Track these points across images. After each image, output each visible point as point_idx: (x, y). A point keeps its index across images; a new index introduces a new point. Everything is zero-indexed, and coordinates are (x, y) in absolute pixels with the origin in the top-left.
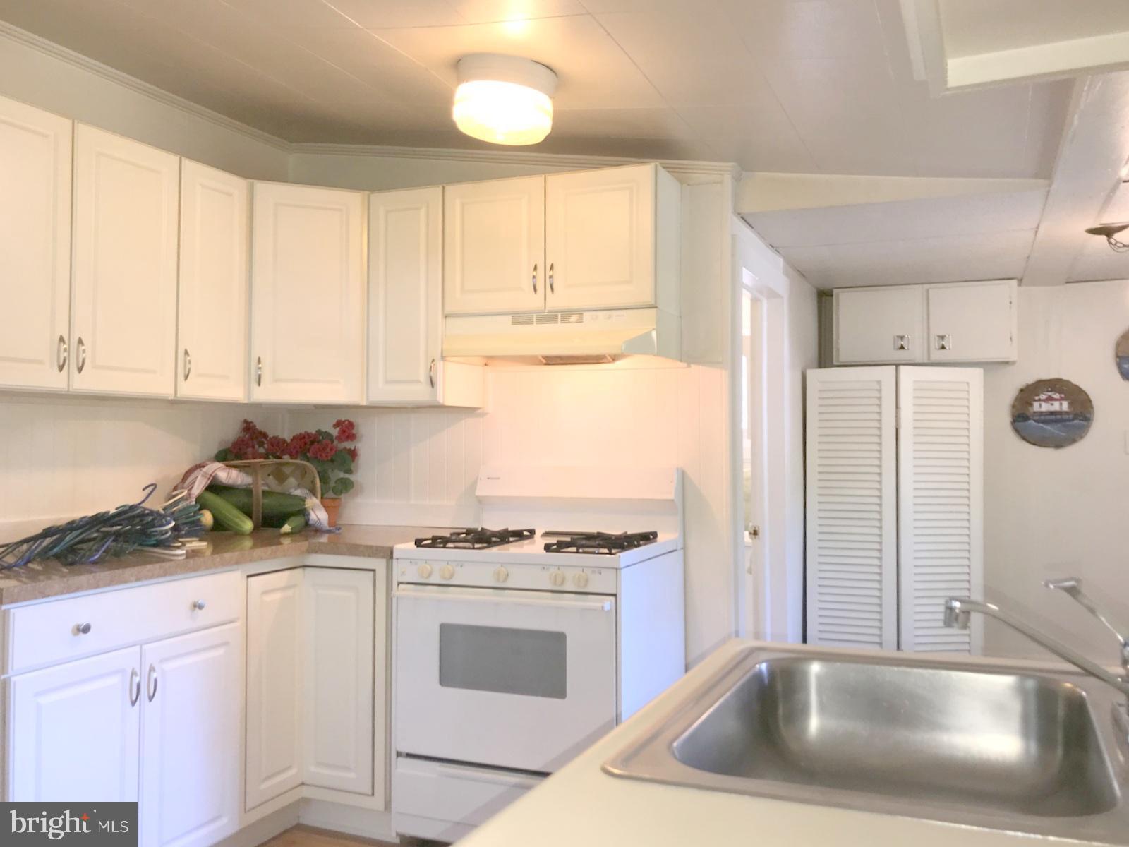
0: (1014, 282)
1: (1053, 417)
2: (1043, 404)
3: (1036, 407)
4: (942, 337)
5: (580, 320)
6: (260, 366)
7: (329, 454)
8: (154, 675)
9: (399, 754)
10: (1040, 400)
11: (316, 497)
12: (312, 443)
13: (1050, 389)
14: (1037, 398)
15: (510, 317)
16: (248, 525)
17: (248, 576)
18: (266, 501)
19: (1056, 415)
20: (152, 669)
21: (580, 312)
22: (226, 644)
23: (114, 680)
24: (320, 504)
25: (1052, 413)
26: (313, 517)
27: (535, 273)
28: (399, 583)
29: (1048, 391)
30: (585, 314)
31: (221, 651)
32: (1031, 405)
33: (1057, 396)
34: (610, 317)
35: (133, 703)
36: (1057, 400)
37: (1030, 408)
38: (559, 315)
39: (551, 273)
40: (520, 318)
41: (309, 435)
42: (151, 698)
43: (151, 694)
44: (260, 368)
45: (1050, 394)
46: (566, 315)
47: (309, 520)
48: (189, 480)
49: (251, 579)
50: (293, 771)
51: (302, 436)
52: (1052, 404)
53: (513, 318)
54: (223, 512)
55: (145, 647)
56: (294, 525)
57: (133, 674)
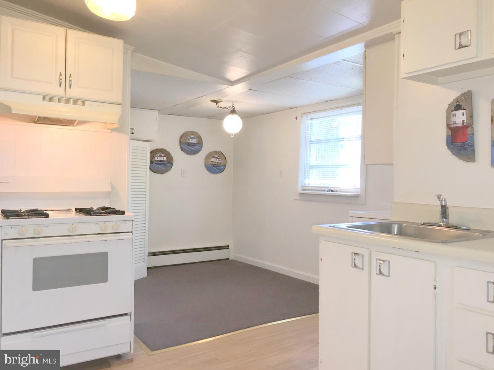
0: (157, 112)
1: (161, 163)
2: (158, 158)
3: (156, 159)
4: (133, 129)
5: (83, 104)
10: (157, 156)
13: (161, 152)
14: (156, 155)
15: (42, 97)
19: (162, 162)
21: (83, 101)
25: (161, 161)
29: (160, 153)
30: (86, 102)
32: (154, 158)
33: (163, 155)
34: (99, 106)
36: (163, 156)
37: (154, 159)
38: (72, 100)
40: (48, 98)
45: (160, 154)
46: (76, 101)
52: (161, 158)
53: (44, 97)
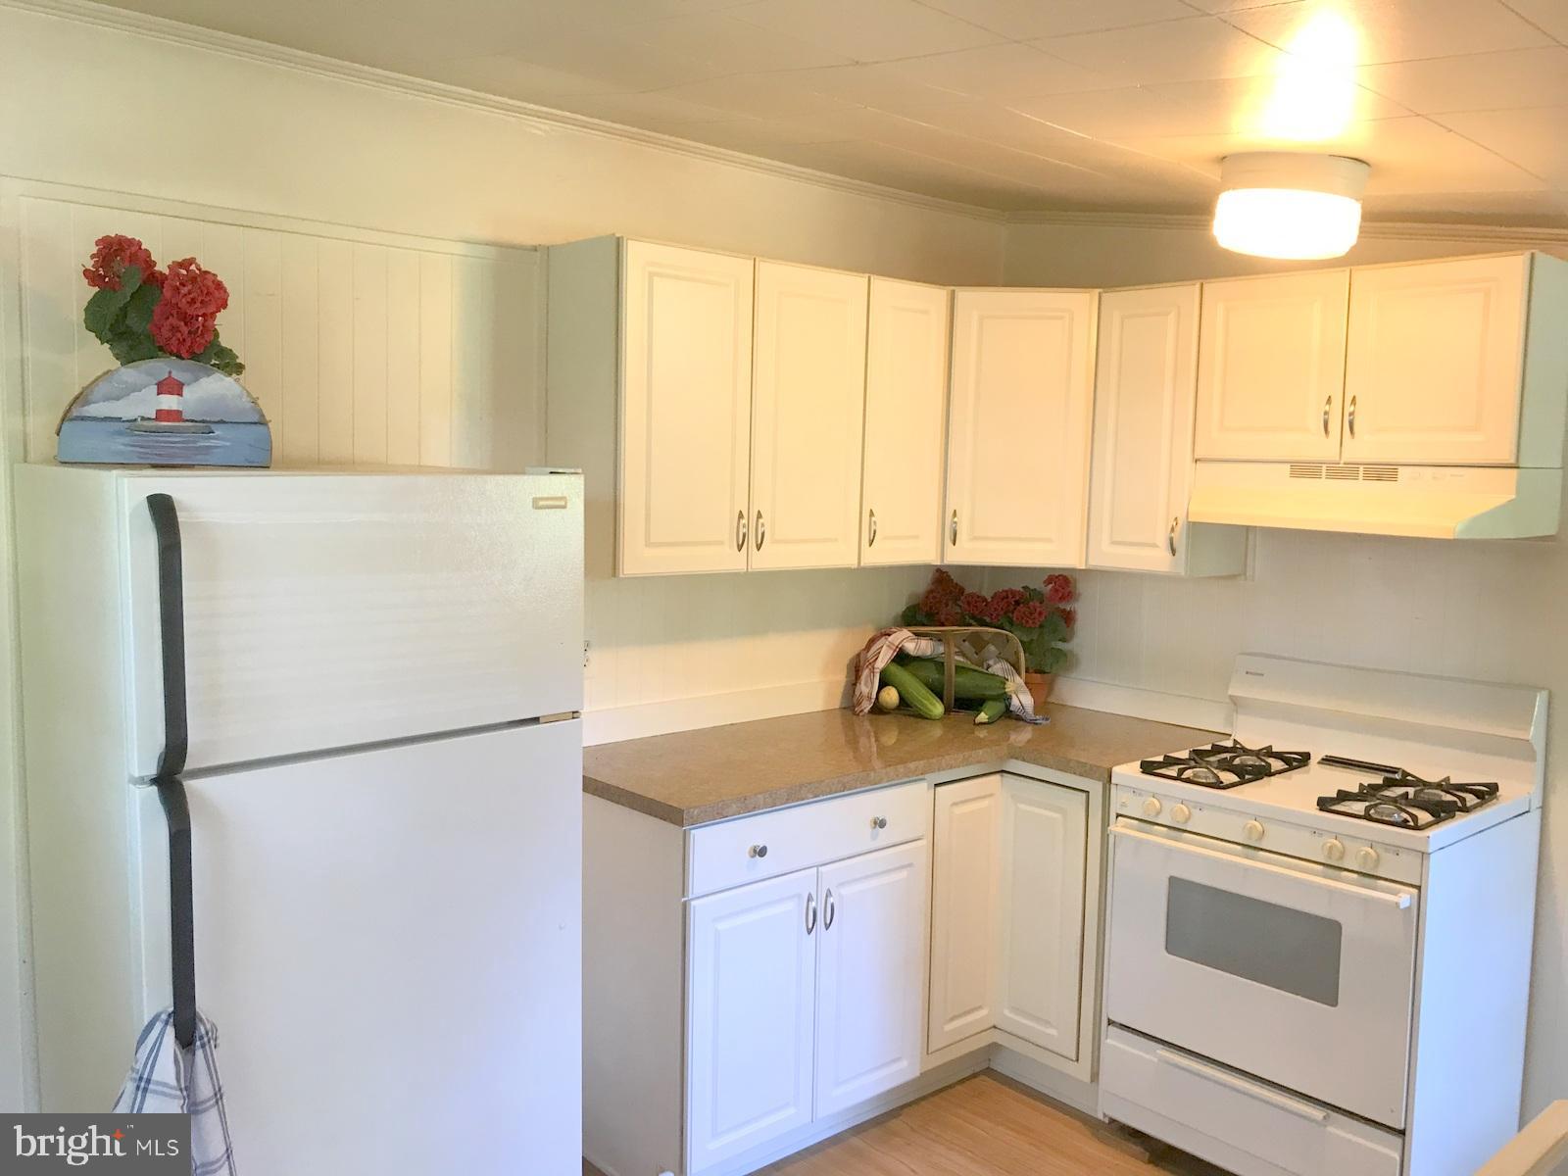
5: (1394, 478)
6: (956, 519)
7: (1036, 621)
8: (831, 900)
9: (1110, 1022)
11: (1019, 674)
12: (1017, 603)
15: (1287, 468)
16: (937, 708)
17: (936, 785)
18: (960, 679)
20: (829, 894)
21: (1394, 467)
22: (910, 865)
23: (790, 906)
24: (1023, 684)
26: (1015, 702)
27: (1327, 408)
28: (1118, 815)
30: (1401, 469)
31: (904, 874)
34: (1441, 476)
35: (809, 931)
38: (1361, 468)
39: (1352, 409)
40: (1304, 469)
41: (1013, 593)
42: (827, 927)
43: (828, 922)
44: (955, 523)
46: (1371, 469)
47: (1010, 704)
48: (874, 649)
49: (939, 789)
50: (983, 1012)
51: (1005, 594)
53: (1292, 469)
54: (910, 690)
55: (820, 868)
56: (991, 713)
57: (810, 899)
